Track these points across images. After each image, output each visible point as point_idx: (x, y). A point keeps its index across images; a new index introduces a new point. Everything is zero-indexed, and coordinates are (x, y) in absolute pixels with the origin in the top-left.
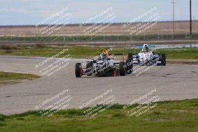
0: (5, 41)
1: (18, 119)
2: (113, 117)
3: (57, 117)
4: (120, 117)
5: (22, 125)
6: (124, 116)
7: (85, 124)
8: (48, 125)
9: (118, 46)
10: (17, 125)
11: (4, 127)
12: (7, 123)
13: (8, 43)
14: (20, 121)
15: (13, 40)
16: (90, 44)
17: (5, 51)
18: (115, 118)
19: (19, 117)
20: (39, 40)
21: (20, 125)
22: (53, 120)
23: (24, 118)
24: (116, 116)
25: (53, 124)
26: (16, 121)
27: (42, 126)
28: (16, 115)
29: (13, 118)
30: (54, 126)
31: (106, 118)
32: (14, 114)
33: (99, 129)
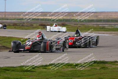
0: (43, 21)
1: (43, 68)
2: (101, 68)
3: (67, 68)
4: (105, 69)
5: (45, 72)
6: (107, 68)
7: (83, 72)
8: (60, 73)
9: (110, 25)
10: (42, 72)
11: (34, 73)
12: (37, 70)
13: (45, 22)
14: (44, 69)
15: (48, 21)
16: (94, 24)
17: (43, 27)
18: (102, 69)
19: (44, 67)
20: (63, 21)
21: (44, 72)
22: (64, 69)
23: (47, 68)
24: (102, 68)
25: (64, 72)
26: (42, 69)
27: (57, 73)
28: (42, 66)
29: (40, 68)
30: (64, 73)
31: (96, 69)
32: (41, 65)
33: (91, 76)
